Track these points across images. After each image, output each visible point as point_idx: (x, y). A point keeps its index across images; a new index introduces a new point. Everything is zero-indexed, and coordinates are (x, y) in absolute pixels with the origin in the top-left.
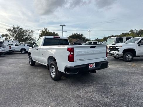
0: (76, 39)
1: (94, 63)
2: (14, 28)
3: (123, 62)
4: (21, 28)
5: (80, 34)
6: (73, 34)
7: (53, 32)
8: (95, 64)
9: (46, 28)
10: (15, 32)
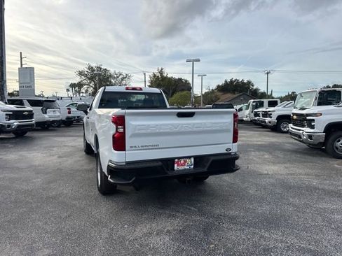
0: (234, 94)
1: (190, 157)
2: (91, 68)
3: (324, 159)
4: (104, 68)
5: (245, 81)
6: (226, 81)
7: (177, 78)
8: (193, 160)
9: (162, 69)
10: (92, 79)
